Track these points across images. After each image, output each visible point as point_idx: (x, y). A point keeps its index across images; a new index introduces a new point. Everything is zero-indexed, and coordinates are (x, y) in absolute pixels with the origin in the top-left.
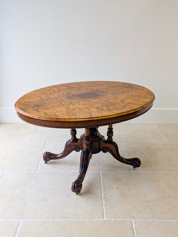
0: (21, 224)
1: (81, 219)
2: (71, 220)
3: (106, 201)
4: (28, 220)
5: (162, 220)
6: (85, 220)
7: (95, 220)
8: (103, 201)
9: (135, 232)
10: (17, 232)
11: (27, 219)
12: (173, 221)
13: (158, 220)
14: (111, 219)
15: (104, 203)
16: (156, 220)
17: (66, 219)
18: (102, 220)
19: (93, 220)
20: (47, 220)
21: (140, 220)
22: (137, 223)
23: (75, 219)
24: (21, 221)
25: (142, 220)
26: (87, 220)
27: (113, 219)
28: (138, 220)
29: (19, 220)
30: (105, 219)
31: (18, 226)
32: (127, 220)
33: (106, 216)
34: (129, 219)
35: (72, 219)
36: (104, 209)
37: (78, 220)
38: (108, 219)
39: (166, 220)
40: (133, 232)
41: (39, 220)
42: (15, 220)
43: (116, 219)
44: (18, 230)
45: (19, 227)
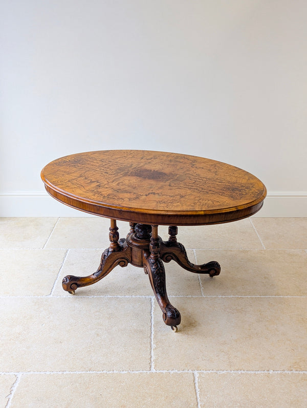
0: (19, 379)
1: (115, 372)
2: (99, 372)
3: (156, 343)
4: (32, 373)
5: (243, 372)
6: (121, 372)
7: (137, 372)
8: (152, 343)
9: (198, 390)
10: (13, 393)
11: (30, 371)
12: (259, 372)
13: (236, 372)
14: (161, 371)
15: (154, 346)
16: (233, 371)
17: (91, 372)
18: (149, 372)
19: (133, 372)
20: (61, 373)
21: (208, 371)
22: (203, 376)
23: (105, 372)
24: (20, 375)
25: (211, 371)
26: (125, 372)
27: (164, 372)
28: (204, 372)
29: (16, 374)
30: (153, 370)
31: (15, 382)
32: (187, 371)
33: (155, 366)
34: (190, 371)
35: (101, 372)
36: (152, 354)
37: (111, 372)
38: (158, 372)
39: (249, 372)
40: (194, 390)
41: (48, 373)
42: (11, 374)
43: (170, 371)
44: (15, 389)
45: (17, 385)
